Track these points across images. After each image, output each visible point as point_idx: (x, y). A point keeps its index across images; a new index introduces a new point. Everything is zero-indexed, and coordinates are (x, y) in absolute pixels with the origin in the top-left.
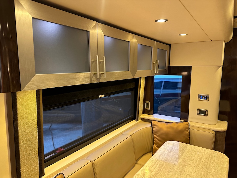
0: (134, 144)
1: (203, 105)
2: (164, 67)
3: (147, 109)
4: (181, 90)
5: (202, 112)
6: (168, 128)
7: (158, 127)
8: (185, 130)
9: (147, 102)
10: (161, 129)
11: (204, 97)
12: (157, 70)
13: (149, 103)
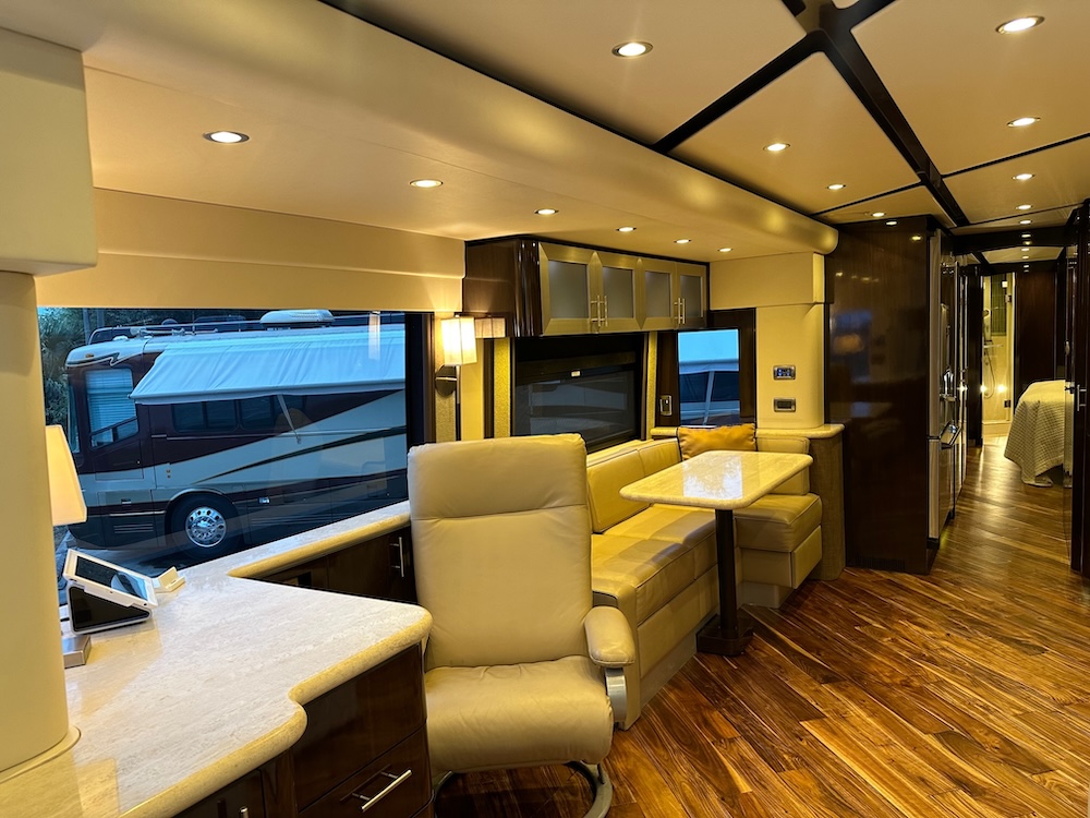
0: (644, 467)
1: (785, 390)
2: (698, 313)
3: (665, 414)
4: (737, 366)
5: (784, 405)
6: (711, 436)
7: (691, 437)
8: (746, 438)
9: (665, 397)
10: (697, 440)
11: (784, 373)
12: (681, 319)
13: (668, 399)
